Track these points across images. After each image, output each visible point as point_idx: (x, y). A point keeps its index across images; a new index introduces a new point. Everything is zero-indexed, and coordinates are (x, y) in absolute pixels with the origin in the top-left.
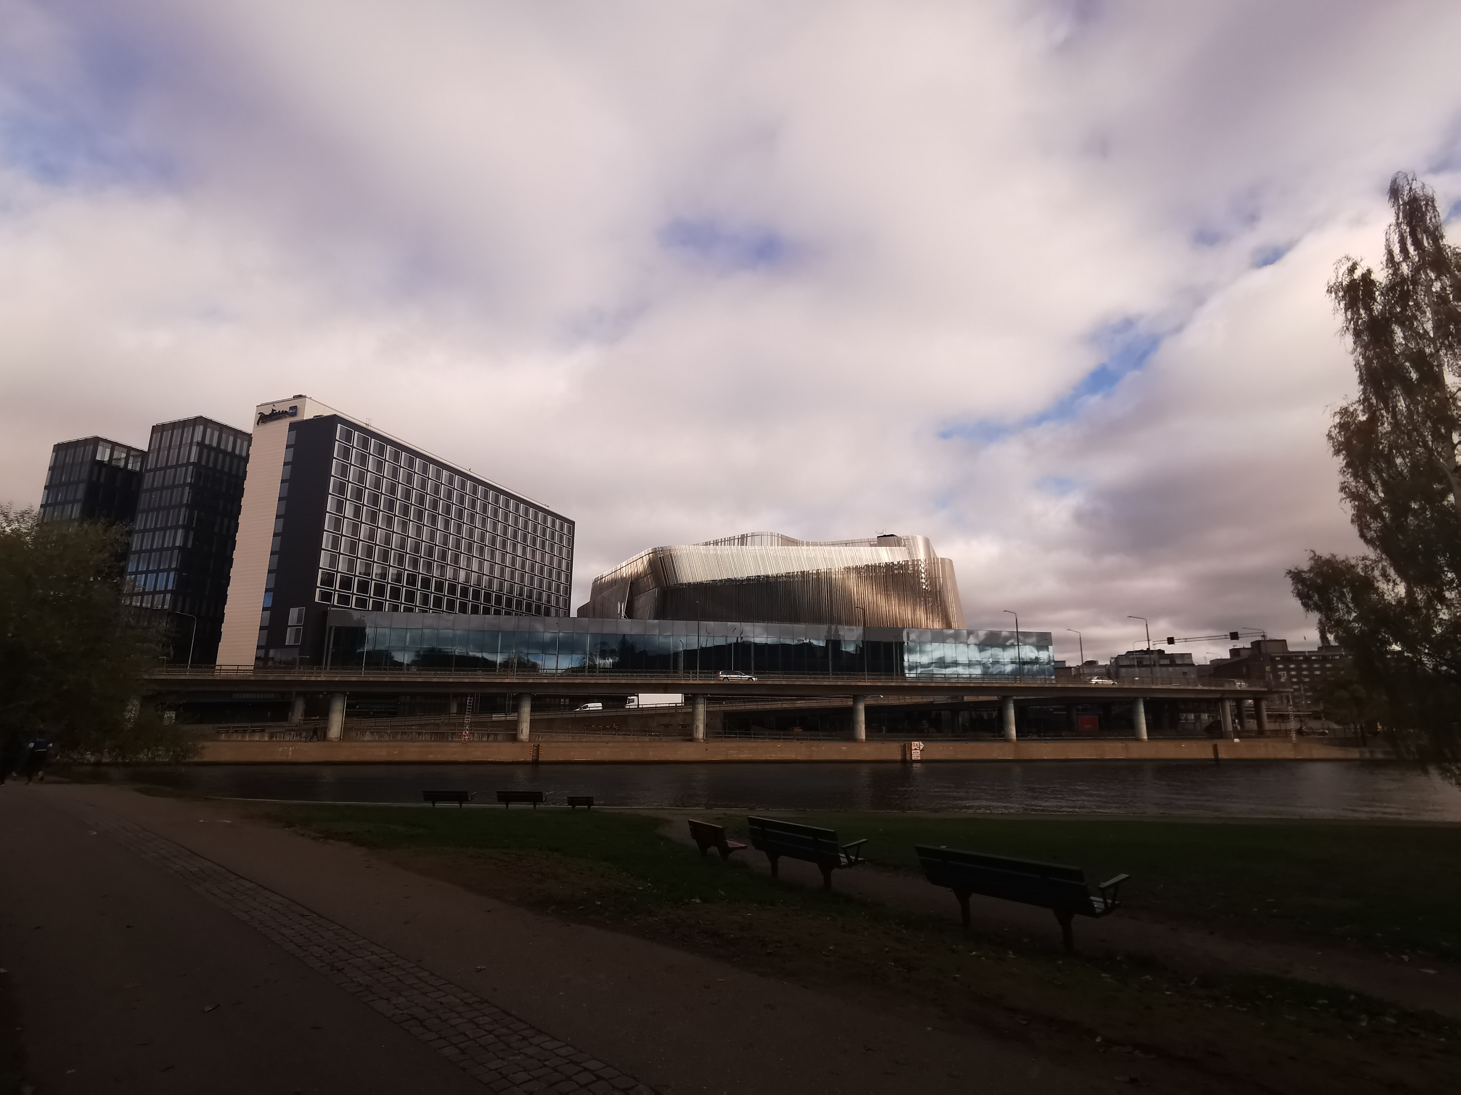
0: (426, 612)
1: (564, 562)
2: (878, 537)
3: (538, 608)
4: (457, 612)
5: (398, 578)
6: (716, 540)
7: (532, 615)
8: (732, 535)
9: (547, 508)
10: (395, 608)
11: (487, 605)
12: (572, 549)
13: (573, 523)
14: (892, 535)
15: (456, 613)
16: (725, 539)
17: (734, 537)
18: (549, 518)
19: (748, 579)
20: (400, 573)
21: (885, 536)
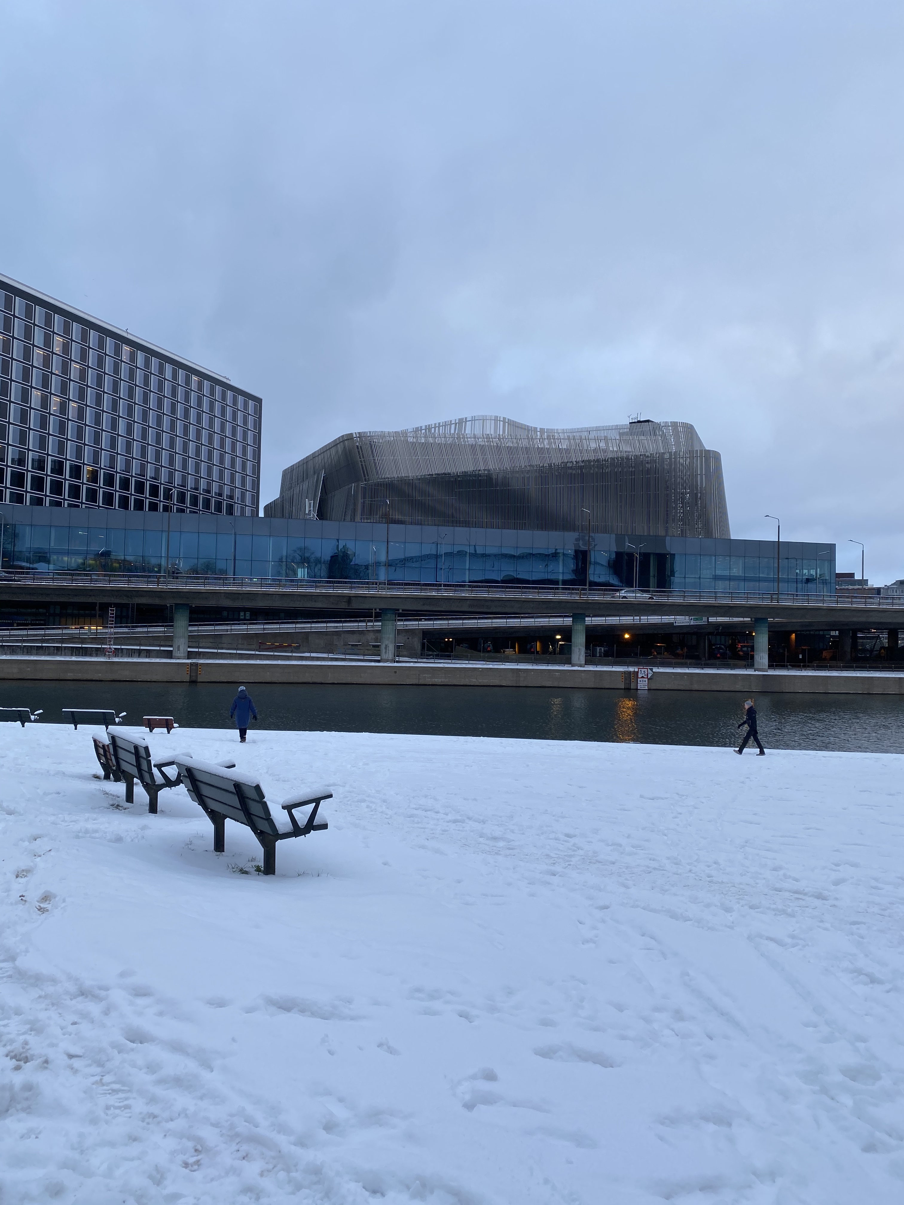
0: (78, 506)
1: (249, 449)
2: (630, 423)
3: (219, 506)
4: (117, 508)
5: (40, 464)
6: (429, 425)
7: (211, 513)
8: (448, 419)
9: (228, 382)
10: (39, 502)
11: (154, 500)
12: (260, 433)
13: (258, 401)
14: (648, 421)
15: (115, 509)
16: (439, 424)
17: (451, 421)
18: (229, 393)
19: (465, 474)
20: (42, 459)
21: (639, 422)
